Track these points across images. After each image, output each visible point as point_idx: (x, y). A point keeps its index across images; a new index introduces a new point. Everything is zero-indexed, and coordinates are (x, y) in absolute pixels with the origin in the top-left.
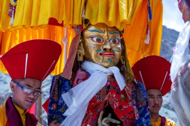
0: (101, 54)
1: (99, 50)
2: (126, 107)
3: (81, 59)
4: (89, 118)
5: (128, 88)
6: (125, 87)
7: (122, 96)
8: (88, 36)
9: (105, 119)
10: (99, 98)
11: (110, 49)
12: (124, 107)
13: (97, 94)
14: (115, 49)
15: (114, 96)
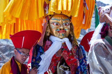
0: (58, 32)
1: (57, 29)
2: (73, 59)
3: (48, 35)
4: (53, 65)
5: (73, 49)
6: (72, 48)
7: (71, 53)
8: (52, 22)
9: (61, 66)
10: (58, 55)
11: (63, 29)
12: (72, 59)
13: (56, 53)
14: (66, 29)
15: (66, 54)
